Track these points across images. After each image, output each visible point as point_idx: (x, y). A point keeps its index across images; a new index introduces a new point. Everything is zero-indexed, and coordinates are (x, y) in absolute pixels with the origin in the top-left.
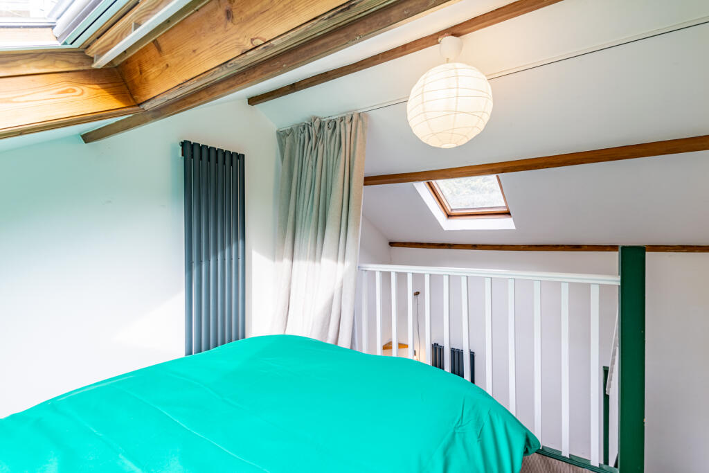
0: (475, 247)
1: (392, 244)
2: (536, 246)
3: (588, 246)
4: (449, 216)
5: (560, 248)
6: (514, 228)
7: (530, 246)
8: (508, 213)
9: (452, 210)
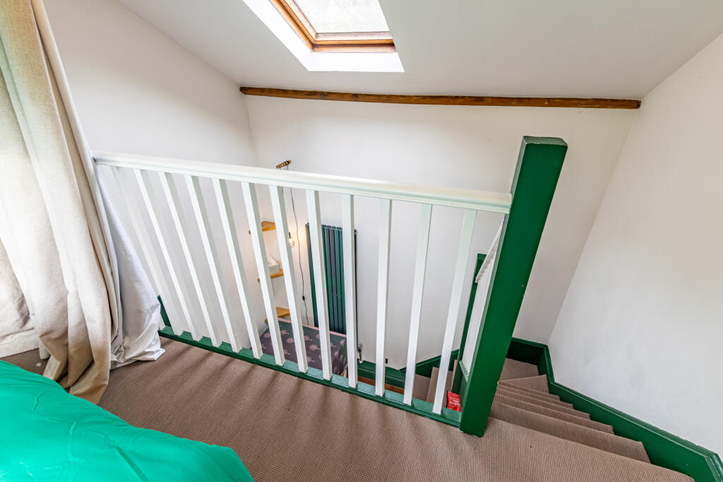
0: (355, 97)
1: (245, 90)
2: (432, 97)
3: (492, 98)
4: (314, 46)
5: (459, 100)
6: (401, 69)
7: (424, 97)
8: (391, 45)
9: (317, 34)
